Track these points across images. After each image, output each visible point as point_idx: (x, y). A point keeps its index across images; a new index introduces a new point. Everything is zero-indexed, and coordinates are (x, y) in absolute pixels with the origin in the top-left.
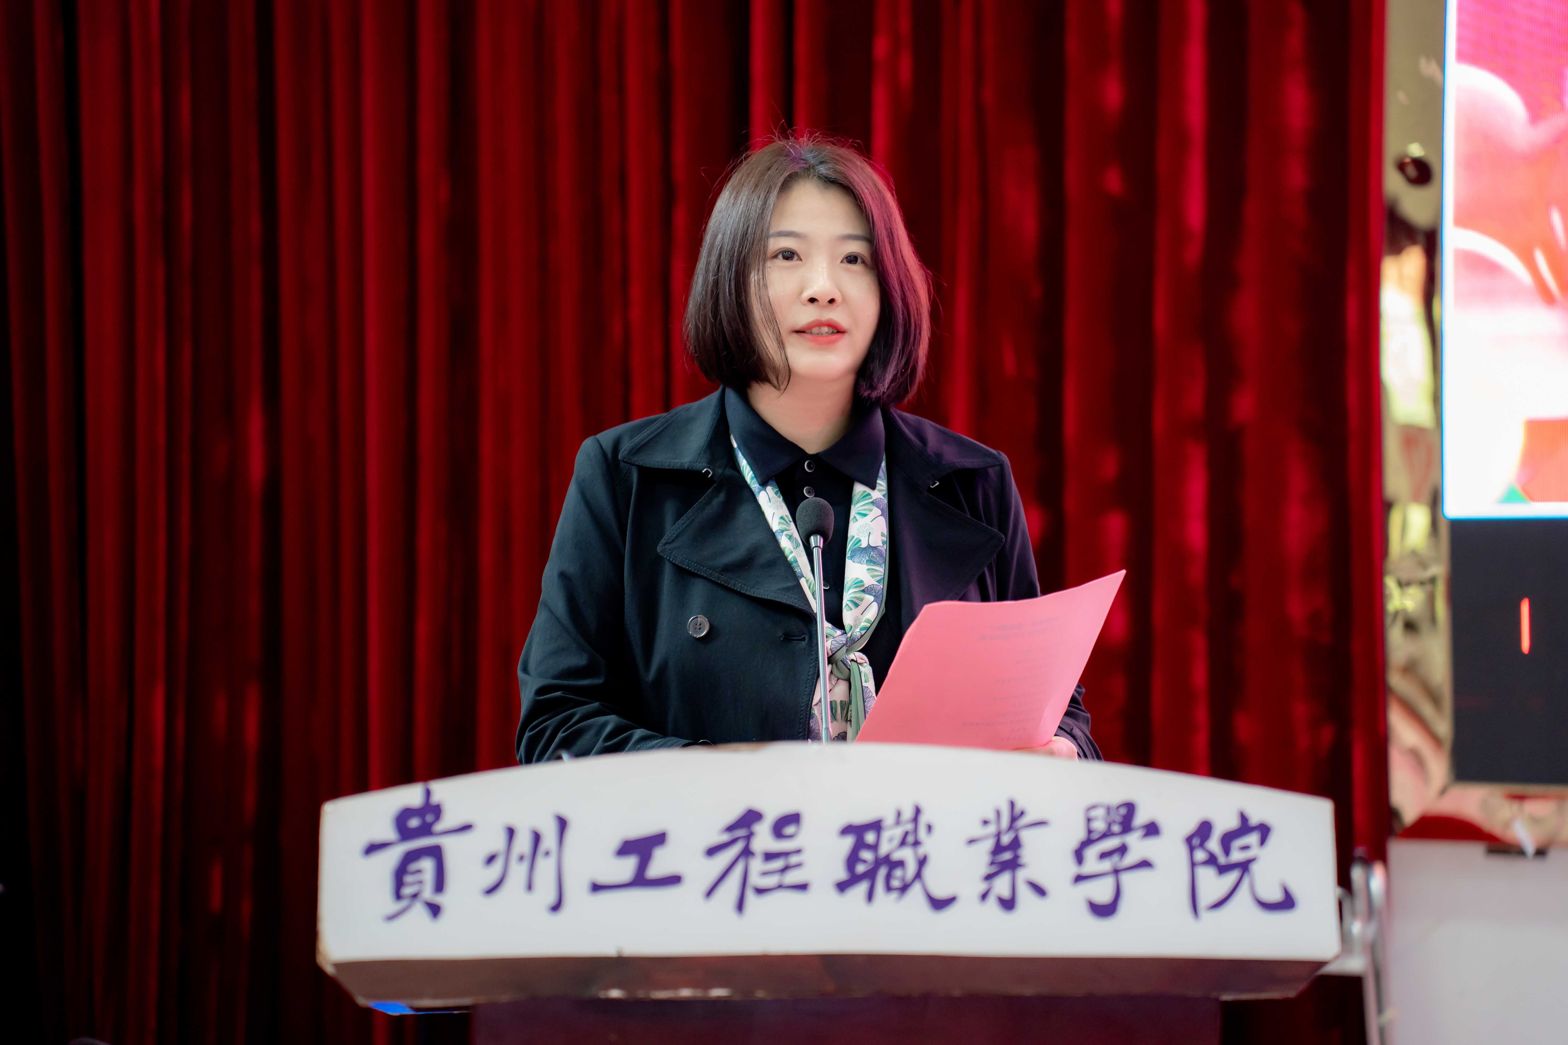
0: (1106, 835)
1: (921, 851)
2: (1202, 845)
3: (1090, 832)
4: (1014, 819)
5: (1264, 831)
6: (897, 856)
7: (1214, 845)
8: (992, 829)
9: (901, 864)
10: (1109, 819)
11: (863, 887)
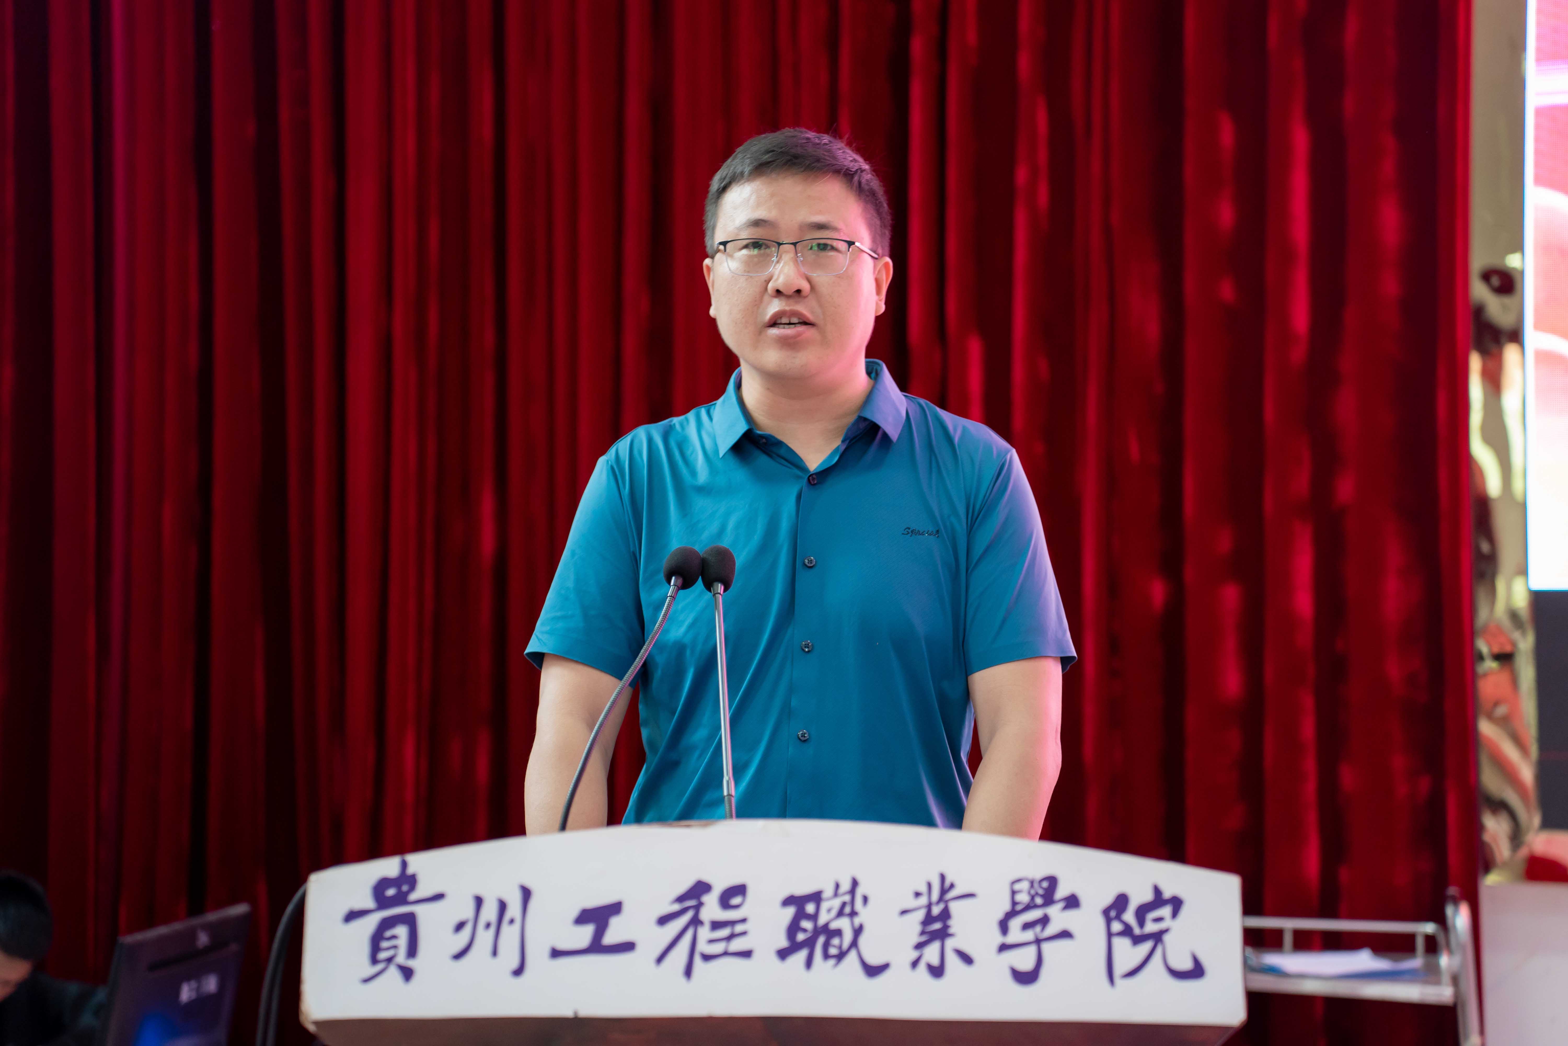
0: (1028, 907)
1: (857, 921)
2: (1118, 917)
3: (1014, 903)
4: (944, 891)
5: (1176, 904)
6: (834, 925)
7: (1129, 916)
8: (923, 900)
9: (838, 933)
10: (1033, 892)
11: (803, 954)
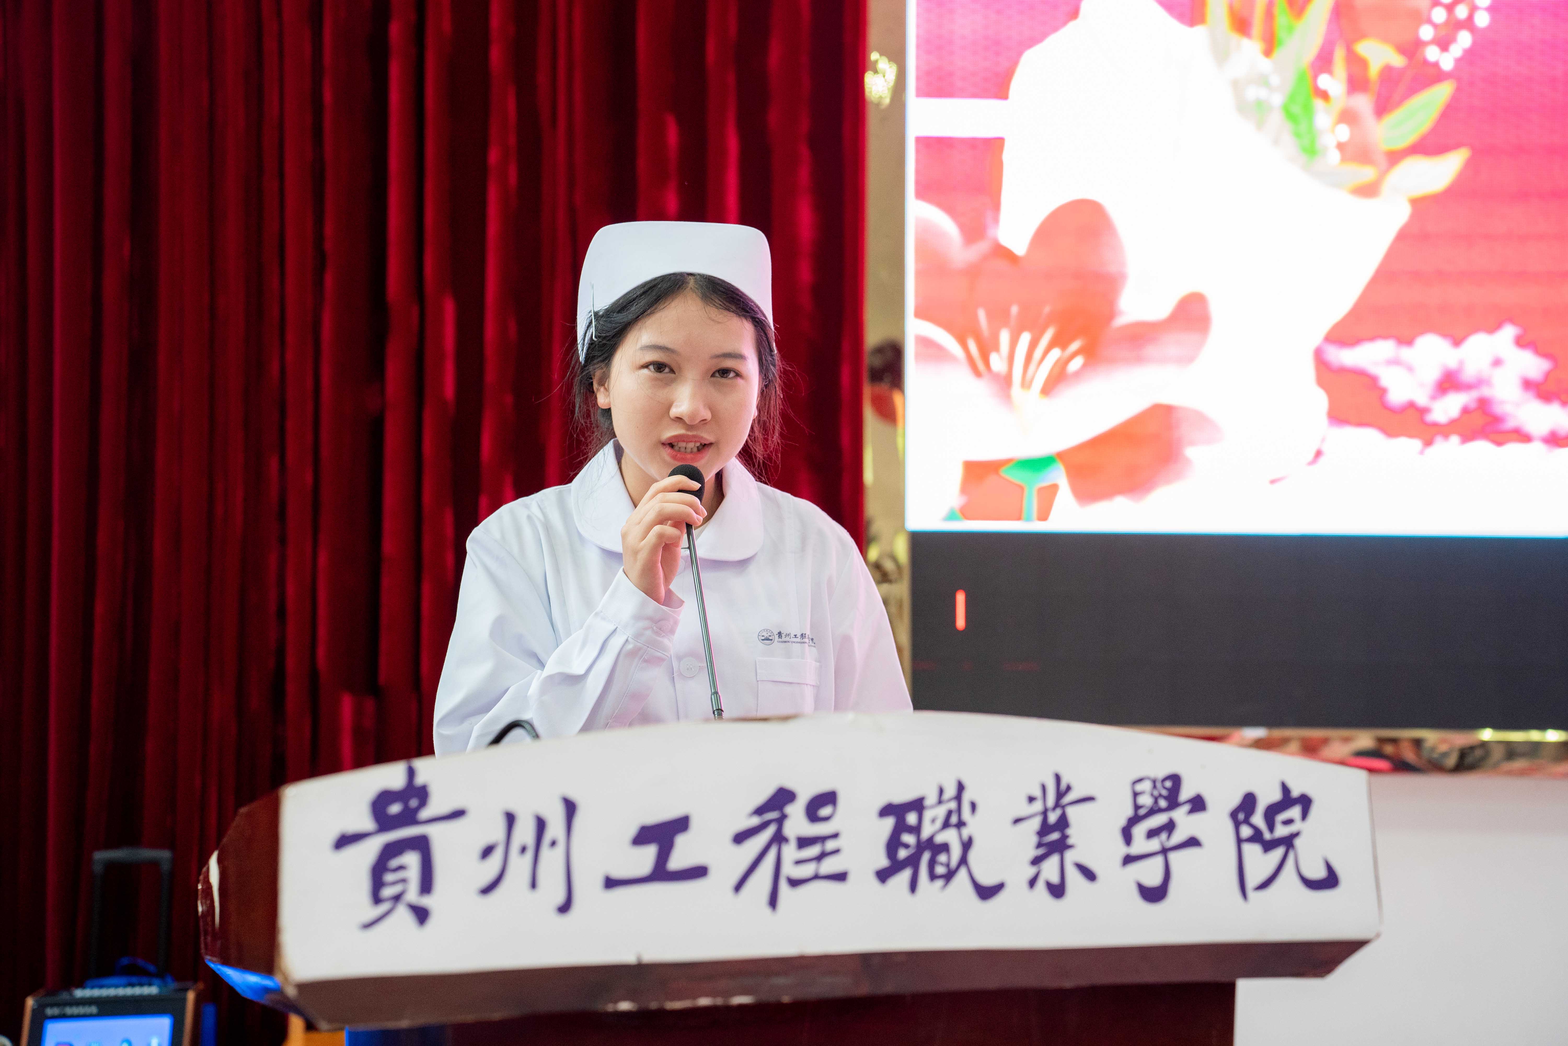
0: (1154, 811)
2: (1247, 821)
3: (1137, 807)
4: (1060, 795)
5: (1305, 802)
6: (939, 839)
7: (1258, 819)
8: (1038, 806)
9: (945, 848)
10: (1156, 793)
11: (905, 875)
